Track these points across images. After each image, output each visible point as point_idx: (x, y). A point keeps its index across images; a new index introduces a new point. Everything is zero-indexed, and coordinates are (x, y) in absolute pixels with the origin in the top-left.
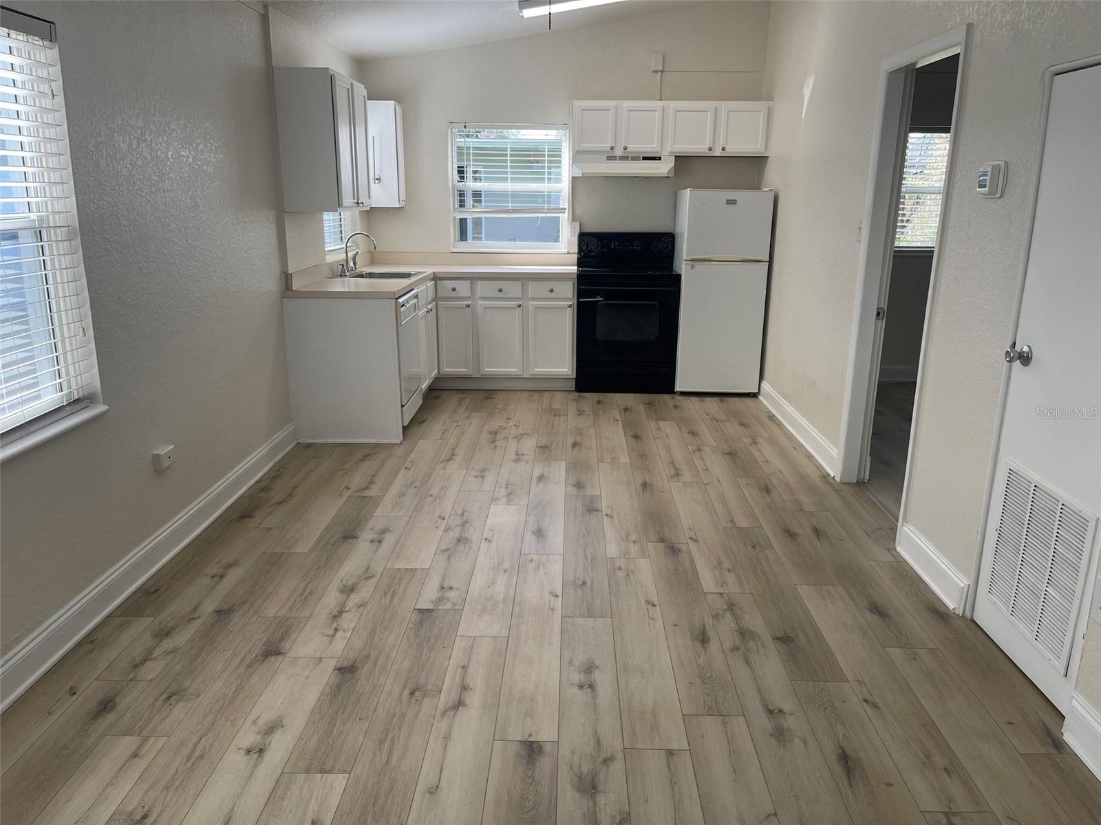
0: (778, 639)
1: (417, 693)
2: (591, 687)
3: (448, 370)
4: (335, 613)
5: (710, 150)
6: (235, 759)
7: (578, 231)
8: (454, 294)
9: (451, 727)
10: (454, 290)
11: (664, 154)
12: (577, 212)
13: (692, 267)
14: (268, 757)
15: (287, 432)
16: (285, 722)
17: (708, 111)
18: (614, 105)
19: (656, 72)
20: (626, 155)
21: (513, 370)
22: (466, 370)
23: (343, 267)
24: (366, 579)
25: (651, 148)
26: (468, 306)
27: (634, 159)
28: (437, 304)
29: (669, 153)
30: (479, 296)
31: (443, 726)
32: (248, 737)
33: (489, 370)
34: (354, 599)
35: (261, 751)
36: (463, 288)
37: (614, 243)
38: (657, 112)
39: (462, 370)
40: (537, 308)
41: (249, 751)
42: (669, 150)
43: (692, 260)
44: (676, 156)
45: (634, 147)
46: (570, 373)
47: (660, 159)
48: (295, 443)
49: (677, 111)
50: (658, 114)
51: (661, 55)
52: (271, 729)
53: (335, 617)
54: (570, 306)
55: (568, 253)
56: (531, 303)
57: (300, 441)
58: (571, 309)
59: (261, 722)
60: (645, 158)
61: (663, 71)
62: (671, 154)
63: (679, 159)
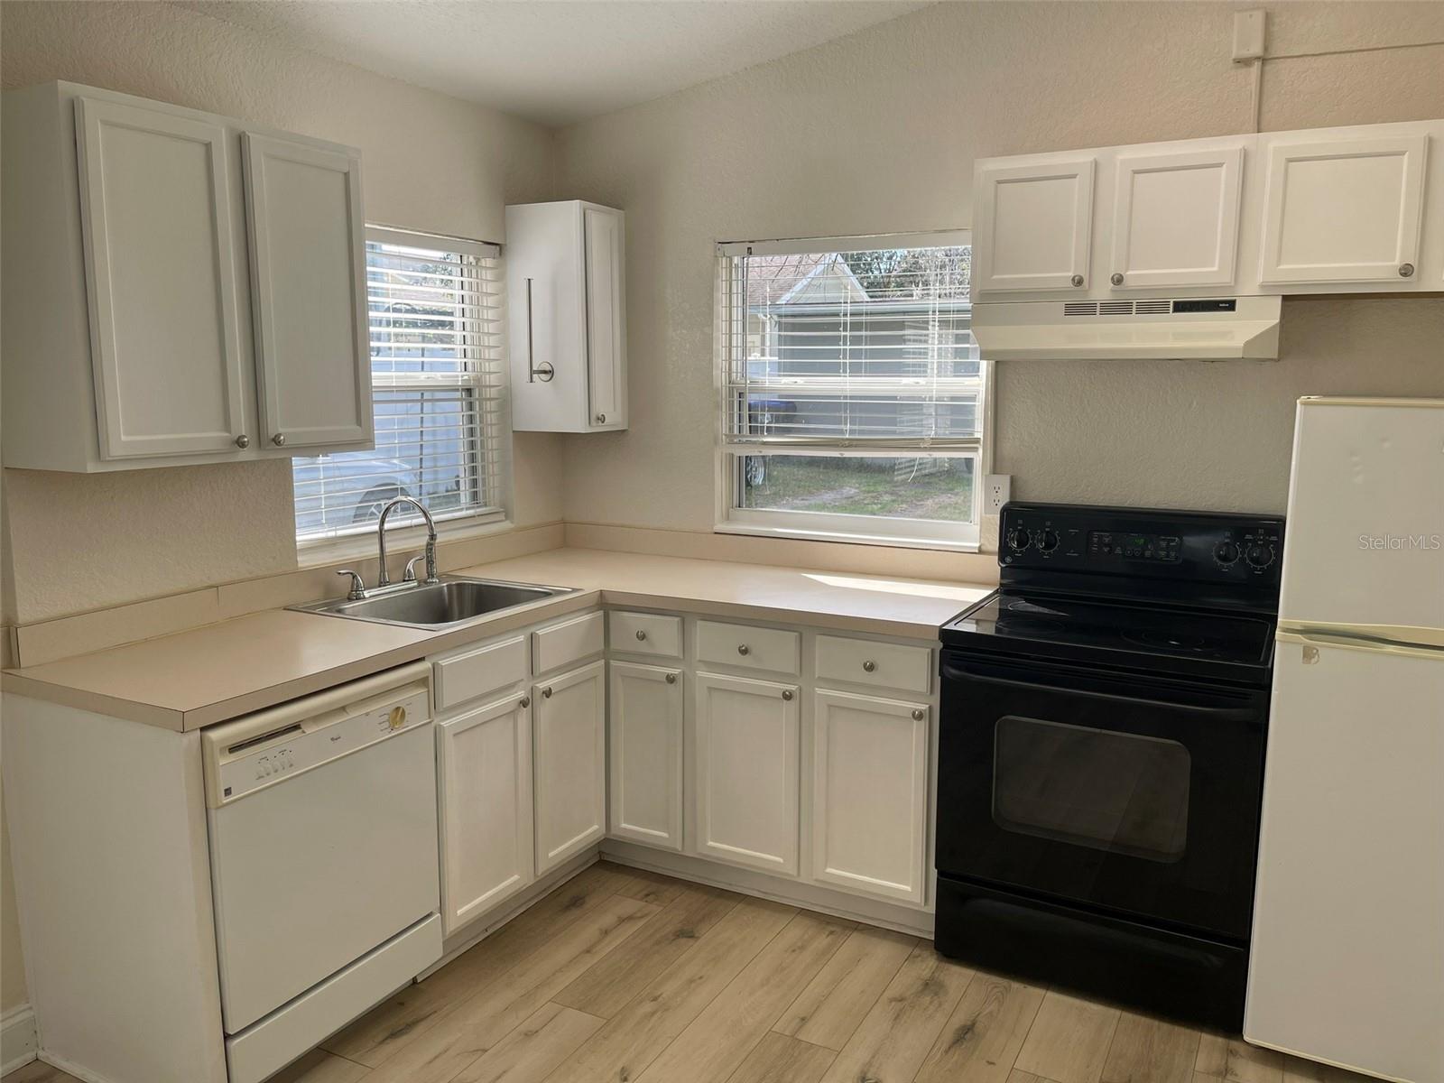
3: (626, 827)
5: (1405, 275)
7: (1004, 498)
8: (642, 647)
10: (642, 637)
11: (1246, 290)
12: (1008, 448)
13: (1308, 654)
15: (19, 1018)
17: (1403, 153)
18: (1091, 159)
19: (1244, 62)
20: (1122, 298)
21: (773, 859)
22: (665, 835)
23: (354, 577)
25: (1206, 275)
26: (671, 680)
27: (1149, 308)
28: (607, 667)
29: (1262, 286)
30: (698, 658)
33: (716, 846)
36: (664, 634)
37: (1100, 537)
38: (1224, 170)
39: (657, 834)
40: (833, 707)
42: (1260, 279)
43: (1308, 631)
44: (1285, 298)
45: (1147, 274)
46: (918, 898)
47: (1231, 306)
48: (30, 1056)
49: (1290, 160)
50: (1226, 178)
51: (1258, 17)
54: (919, 717)
55: (981, 552)
56: (819, 691)
57: (41, 1054)
58: (923, 724)
60: (1181, 307)
61: (1264, 60)
62: (1267, 290)
63: (1295, 304)
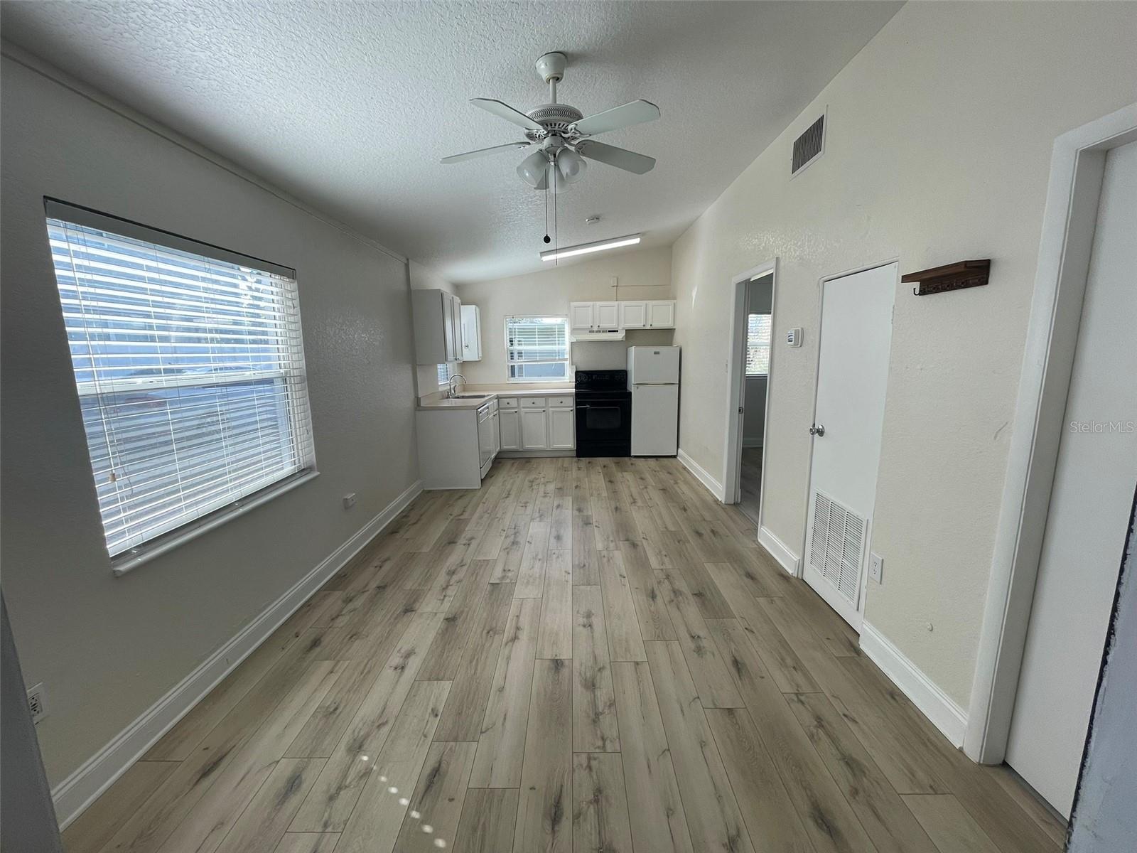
0: (695, 594)
1: (491, 632)
2: (590, 626)
3: (505, 447)
4: (444, 586)
5: (644, 326)
6: (388, 673)
7: (575, 370)
8: (508, 406)
9: (510, 651)
10: (508, 403)
11: (620, 328)
12: (575, 360)
13: (637, 388)
14: (406, 671)
15: (418, 484)
16: (416, 650)
17: (642, 306)
18: (592, 304)
19: (613, 287)
20: (599, 330)
21: (541, 446)
23: (448, 393)
24: (462, 566)
25: (613, 326)
26: (516, 412)
27: (604, 332)
28: (499, 411)
30: (522, 406)
31: (507, 652)
32: (396, 660)
33: (528, 446)
34: (455, 578)
35: (403, 668)
36: (513, 402)
37: (595, 376)
39: (513, 447)
40: (554, 412)
41: (396, 668)
42: (622, 327)
43: (637, 384)
45: (603, 326)
46: (573, 447)
47: (617, 331)
48: (422, 490)
49: (625, 306)
50: (615, 308)
51: (616, 279)
52: (408, 655)
53: (444, 589)
54: (572, 410)
55: (570, 382)
56: (550, 409)
57: (425, 489)
58: (573, 412)
59: (403, 651)
60: (609, 331)
61: (617, 286)
62: (623, 329)
63: (627, 331)
